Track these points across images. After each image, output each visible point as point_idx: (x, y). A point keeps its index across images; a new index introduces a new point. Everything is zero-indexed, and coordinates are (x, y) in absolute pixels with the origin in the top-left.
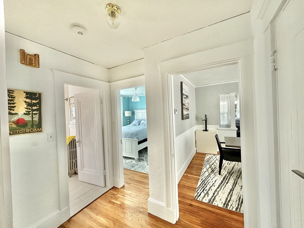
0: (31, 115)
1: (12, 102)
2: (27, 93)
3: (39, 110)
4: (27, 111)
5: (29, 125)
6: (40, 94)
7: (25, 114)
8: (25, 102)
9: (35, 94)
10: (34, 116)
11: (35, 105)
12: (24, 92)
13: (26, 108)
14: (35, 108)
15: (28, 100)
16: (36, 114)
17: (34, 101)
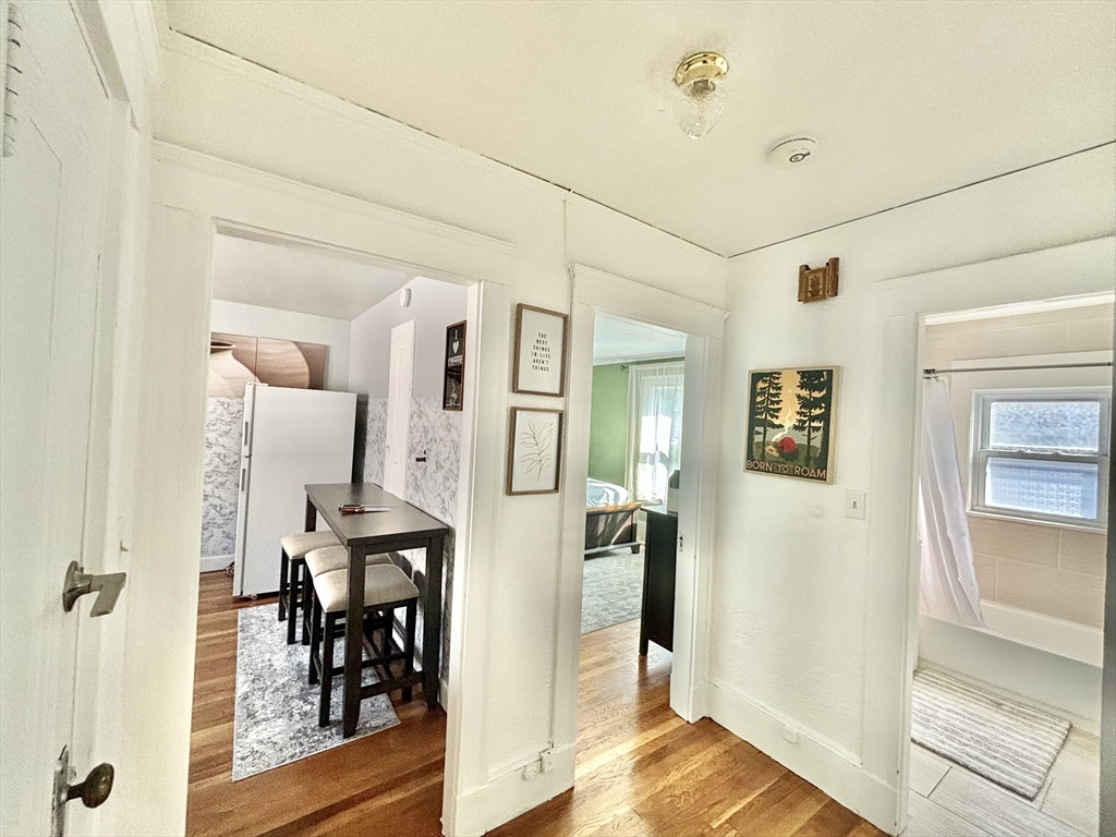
0: (806, 432)
1: (777, 399)
2: (803, 374)
3: (825, 418)
4: (800, 421)
5: (803, 455)
6: (830, 373)
7: (795, 427)
8: (799, 397)
9: (819, 374)
10: (813, 435)
11: (816, 403)
12: (798, 372)
13: (798, 413)
14: (817, 412)
15: (804, 393)
16: (817, 429)
17: (816, 394)
